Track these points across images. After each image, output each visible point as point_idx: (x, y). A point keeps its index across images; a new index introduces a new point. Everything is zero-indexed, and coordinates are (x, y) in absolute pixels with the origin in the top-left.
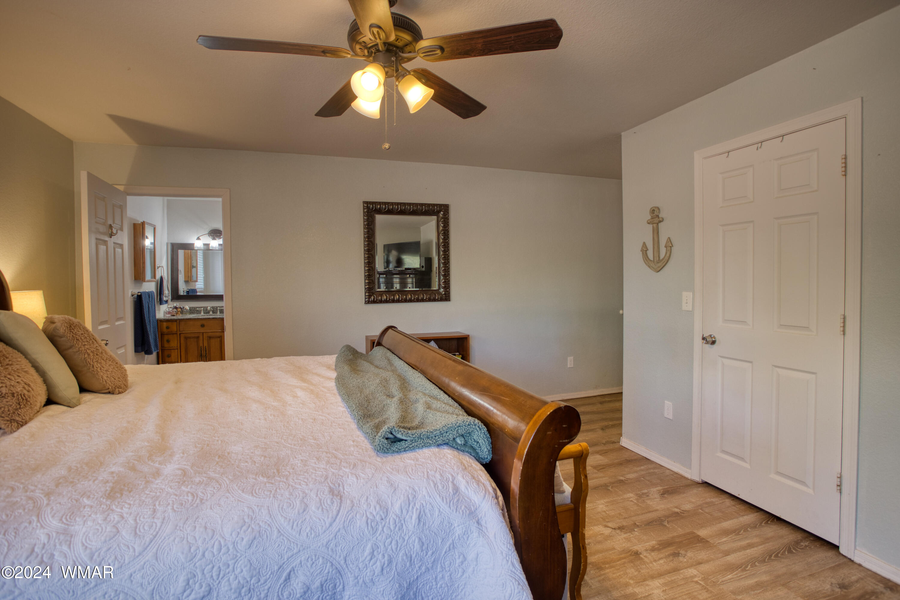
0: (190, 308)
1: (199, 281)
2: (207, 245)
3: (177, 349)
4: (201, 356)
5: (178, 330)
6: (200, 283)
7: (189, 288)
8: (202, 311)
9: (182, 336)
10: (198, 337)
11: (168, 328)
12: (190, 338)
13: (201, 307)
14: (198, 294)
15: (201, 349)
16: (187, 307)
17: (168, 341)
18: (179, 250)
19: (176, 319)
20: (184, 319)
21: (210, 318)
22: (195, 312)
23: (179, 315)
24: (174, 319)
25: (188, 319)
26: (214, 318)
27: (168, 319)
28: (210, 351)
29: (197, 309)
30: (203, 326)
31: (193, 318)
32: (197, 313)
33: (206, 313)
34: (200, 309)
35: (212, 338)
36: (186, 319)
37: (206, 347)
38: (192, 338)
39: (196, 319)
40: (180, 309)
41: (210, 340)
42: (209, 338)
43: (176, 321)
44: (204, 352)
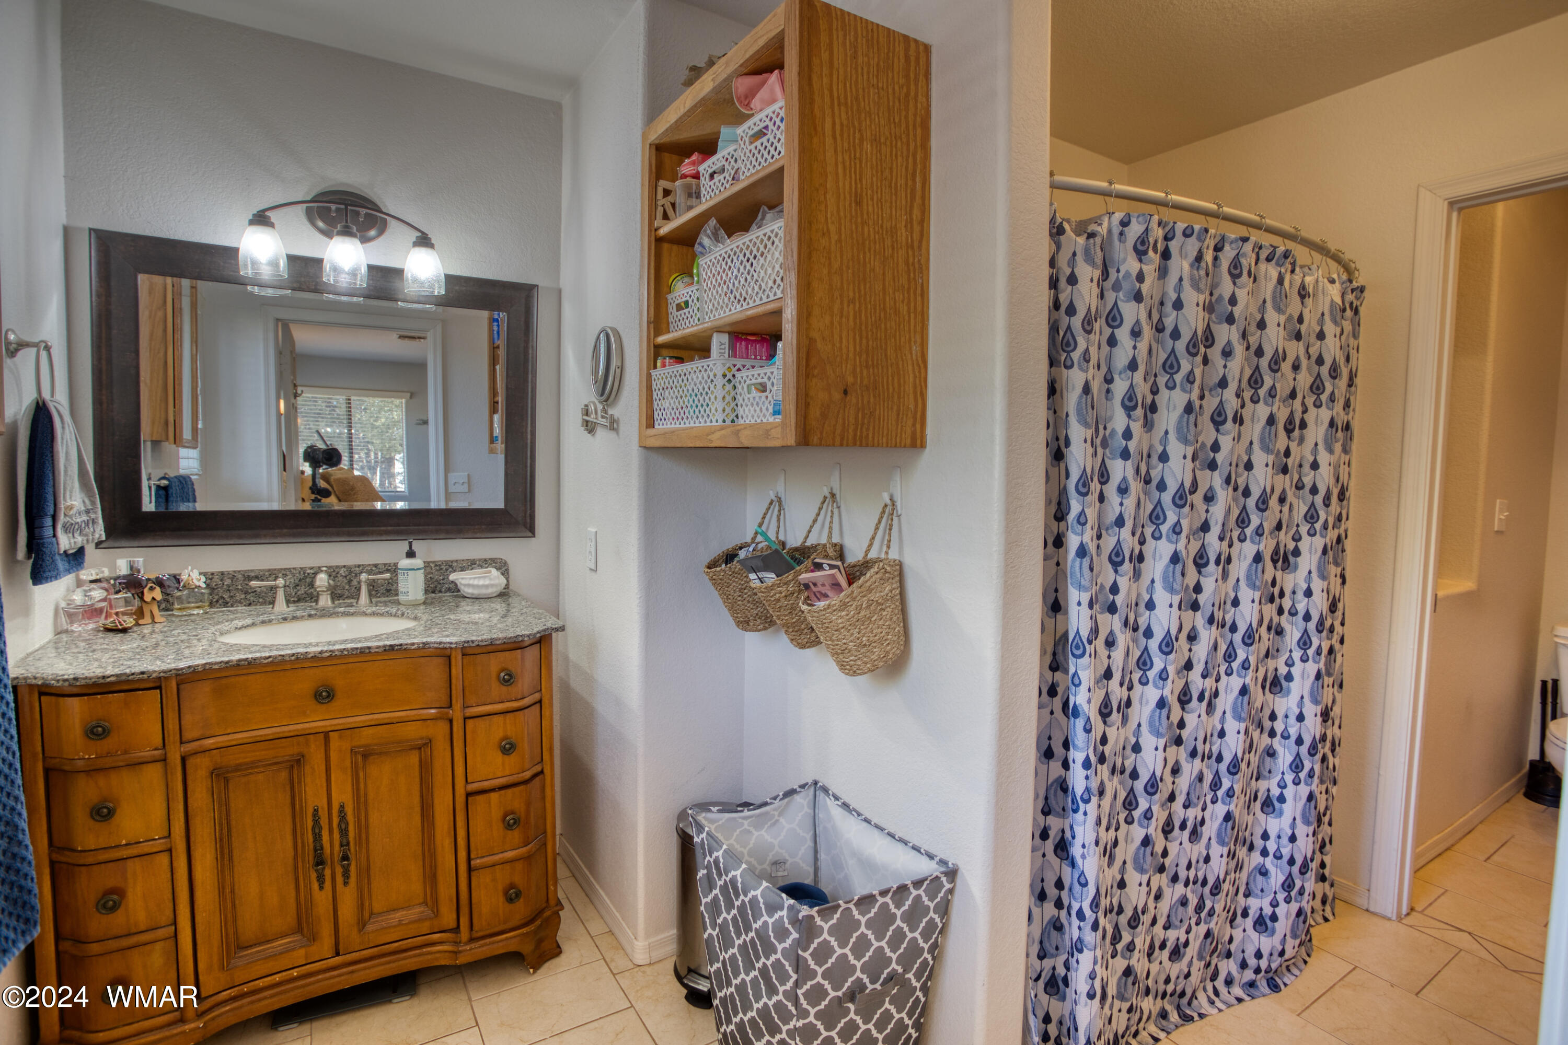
0: (209, 576)
2: (308, 265)
3: (169, 849)
4: (320, 862)
5: (173, 737)
8: (280, 594)
9: (200, 769)
10: (297, 762)
11: (97, 731)
12: (250, 768)
14: (201, 506)
15: (317, 821)
16: (194, 576)
17: (105, 812)
18: (142, 277)
19: (162, 674)
20: (207, 667)
21: (367, 651)
22: (238, 598)
23: (154, 622)
24: (145, 676)
25: (238, 665)
26: (391, 646)
27: (104, 677)
28: (364, 827)
29: (254, 583)
30: (328, 697)
31: (269, 657)
32: (250, 605)
33: (294, 602)
34: (262, 580)
35: (380, 754)
36: (223, 665)
37: (342, 808)
38: (257, 767)
39: (287, 658)
40: (158, 589)
41: (364, 767)
42: (360, 758)
43: (159, 688)
44: (336, 835)
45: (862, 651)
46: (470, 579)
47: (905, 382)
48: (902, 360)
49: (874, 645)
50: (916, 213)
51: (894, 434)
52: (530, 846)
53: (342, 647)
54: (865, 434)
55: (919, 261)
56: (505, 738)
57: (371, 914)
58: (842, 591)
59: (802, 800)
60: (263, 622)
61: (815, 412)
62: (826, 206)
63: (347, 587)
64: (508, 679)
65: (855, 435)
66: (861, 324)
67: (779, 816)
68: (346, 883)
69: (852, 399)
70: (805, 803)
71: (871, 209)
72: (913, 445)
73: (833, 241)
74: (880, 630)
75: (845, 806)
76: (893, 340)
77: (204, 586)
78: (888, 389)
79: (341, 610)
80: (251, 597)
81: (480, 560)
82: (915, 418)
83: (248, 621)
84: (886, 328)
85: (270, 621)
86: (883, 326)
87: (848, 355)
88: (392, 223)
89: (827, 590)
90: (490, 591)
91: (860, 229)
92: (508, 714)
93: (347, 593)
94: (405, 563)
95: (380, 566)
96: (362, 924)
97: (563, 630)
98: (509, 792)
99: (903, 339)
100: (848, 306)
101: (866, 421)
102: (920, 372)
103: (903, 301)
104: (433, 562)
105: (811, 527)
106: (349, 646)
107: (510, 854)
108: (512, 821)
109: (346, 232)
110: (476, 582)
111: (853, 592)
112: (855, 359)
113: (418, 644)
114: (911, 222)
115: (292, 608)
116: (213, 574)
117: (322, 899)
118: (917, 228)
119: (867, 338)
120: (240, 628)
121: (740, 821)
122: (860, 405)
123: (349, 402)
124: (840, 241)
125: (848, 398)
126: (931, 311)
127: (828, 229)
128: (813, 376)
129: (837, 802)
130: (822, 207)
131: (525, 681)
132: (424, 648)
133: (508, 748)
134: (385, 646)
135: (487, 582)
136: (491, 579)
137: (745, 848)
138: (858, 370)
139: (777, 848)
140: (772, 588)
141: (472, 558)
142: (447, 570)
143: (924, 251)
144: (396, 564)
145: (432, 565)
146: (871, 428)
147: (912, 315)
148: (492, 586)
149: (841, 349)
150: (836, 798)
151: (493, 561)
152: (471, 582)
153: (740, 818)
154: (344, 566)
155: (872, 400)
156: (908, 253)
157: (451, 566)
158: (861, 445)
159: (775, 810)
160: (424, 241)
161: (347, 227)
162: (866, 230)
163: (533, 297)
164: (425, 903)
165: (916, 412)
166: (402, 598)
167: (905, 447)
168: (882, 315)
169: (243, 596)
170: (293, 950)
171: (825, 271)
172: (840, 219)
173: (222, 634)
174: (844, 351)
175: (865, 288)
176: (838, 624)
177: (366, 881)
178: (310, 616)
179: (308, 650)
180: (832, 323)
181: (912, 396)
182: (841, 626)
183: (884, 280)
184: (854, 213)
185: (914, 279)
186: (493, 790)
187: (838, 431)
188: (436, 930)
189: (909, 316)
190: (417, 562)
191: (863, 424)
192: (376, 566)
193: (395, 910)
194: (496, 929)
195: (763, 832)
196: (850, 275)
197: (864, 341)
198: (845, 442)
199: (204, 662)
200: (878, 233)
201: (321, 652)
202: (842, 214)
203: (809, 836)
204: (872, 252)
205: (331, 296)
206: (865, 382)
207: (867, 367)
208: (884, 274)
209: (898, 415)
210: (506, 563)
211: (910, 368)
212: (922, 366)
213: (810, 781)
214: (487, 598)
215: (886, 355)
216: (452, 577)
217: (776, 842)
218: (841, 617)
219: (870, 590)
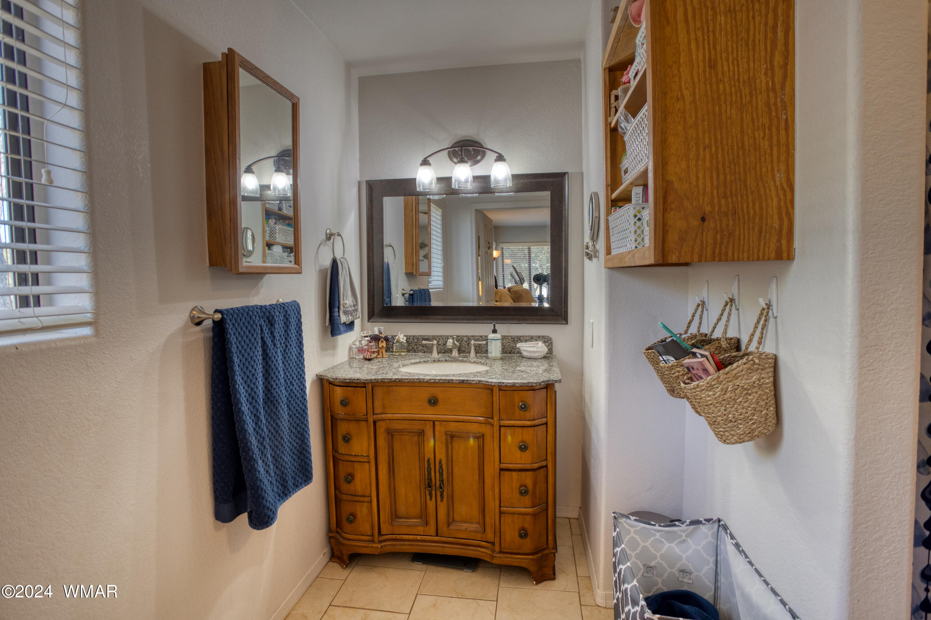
0: (408, 338)
1: (433, 273)
2: (446, 181)
3: (369, 462)
4: (429, 486)
5: (371, 410)
6: (436, 278)
7: (416, 288)
8: (435, 348)
9: (382, 428)
10: (421, 433)
11: (344, 403)
12: (401, 432)
13: (434, 338)
15: (429, 465)
16: (402, 338)
17: (347, 439)
18: (385, 199)
19: (365, 381)
20: (383, 380)
21: (451, 382)
22: (420, 349)
23: (383, 357)
24: (359, 381)
25: (395, 381)
26: (463, 380)
27: (345, 379)
28: (451, 474)
29: (424, 342)
30: (434, 403)
31: (408, 379)
32: (424, 352)
33: (443, 353)
34: (430, 341)
35: (459, 437)
36: (389, 380)
37: (440, 462)
38: (404, 432)
39: (415, 381)
40: (385, 342)
41: (452, 442)
42: (449, 438)
43: (365, 387)
44: (438, 475)
45: (729, 425)
46: (526, 347)
47: (767, 206)
48: (764, 187)
49: (740, 422)
50: (778, 59)
51: (756, 250)
52: (535, 508)
53: (440, 378)
54: (724, 250)
55: (782, 100)
56: (523, 441)
57: (453, 520)
58: (709, 375)
59: (706, 530)
60: (424, 362)
61: (673, 237)
62: (680, 77)
63: (467, 347)
64: (525, 408)
65: (714, 252)
66: (717, 163)
67: (687, 536)
68: (442, 501)
69: (710, 224)
70: (710, 533)
71: (726, 68)
72: (779, 257)
73: (687, 103)
74: (744, 411)
75: (737, 545)
76: (753, 172)
77: (405, 342)
78: (748, 213)
79: (460, 359)
80: (425, 349)
81: (536, 336)
82: (780, 234)
83: (418, 360)
84: (745, 164)
85: (428, 361)
86: (741, 161)
87: (705, 189)
88: (488, 152)
89: (701, 373)
90: (536, 355)
91: (715, 87)
92: (524, 428)
93: (467, 350)
94: (491, 336)
95: (483, 337)
96: (449, 525)
97: (560, 382)
98: (523, 473)
99: (764, 170)
100: (704, 151)
101: (725, 241)
102: (785, 195)
103: (763, 138)
104: (511, 336)
105: (716, 324)
106: (443, 378)
107: (522, 510)
108: (523, 491)
109: (462, 161)
110: (529, 349)
111: (719, 377)
112: (712, 193)
113: (476, 381)
114: (772, 68)
115: (440, 355)
116: (410, 336)
117: (431, 504)
118: (779, 74)
119: (725, 173)
120: (413, 364)
121: (652, 531)
122: (718, 228)
123: (529, 249)
124: (694, 101)
125: (706, 223)
126: (798, 142)
127: (682, 95)
128: (671, 209)
129: (732, 541)
130: (677, 79)
131: (535, 410)
132: (479, 383)
133: (523, 448)
134: (460, 380)
135: (535, 349)
136: (537, 348)
137: (658, 553)
138: (716, 200)
139: (684, 561)
140: (671, 368)
141: (531, 335)
142: (517, 341)
143: (787, 89)
144: (486, 336)
145: (510, 338)
146: (731, 247)
147: (775, 148)
148: (538, 352)
149: (697, 185)
150: (732, 537)
151: (543, 337)
152: (527, 349)
153: (652, 529)
154: (466, 336)
155: (731, 223)
156: (768, 96)
157: (519, 339)
158: (720, 260)
159: (683, 531)
160: (500, 158)
161: (462, 158)
162: (721, 86)
163: (565, 180)
164: (479, 523)
165: (781, 229)
166: (489, 355)
167: (769, 259)
168: (741, 153)
169: (422, 348)
170: (418, 526)
171: (680, 128)
172: (694, 83)
173: (404, 366)
174: (701, 187)
175: (721, 134)
176: (707, 401)
177: (451, 502)
178: (446, 360)
179: (425, 378)
180: (688, 167)
181: (776, 217)
182: (709, 402)
183: (742, 123)
184: (707, 76)
185: (777, 116)
186: (514, 470)
187: (697, 250)
188: (484, 540)
189: (772, 149)
190: (498, 336)
191: (722, 243)
192: (481, 336)
193: (465, 522)
194: (514, 551)
195: (673, 545)
196: (706, 126)
197: (722, 177)
198: (703, 259)
199: (382, 378)
200: (734, 86)
201: (430, 380)
202: (696, 80)
203: (712, 560)
204: (728, 103)
205: (463, 195)
206: (724, 209)
207: (725, 197)
208: (742, 119)
209: (760, 233)
210: (551, 339)
211: (774, 193)
212: (788, 190)
213: (715, 518)
214: (535, 359)
215: (745, 186)
216: (518, 345)
217: (684, 556)
218: (709, 396)
219: (736, 377)
